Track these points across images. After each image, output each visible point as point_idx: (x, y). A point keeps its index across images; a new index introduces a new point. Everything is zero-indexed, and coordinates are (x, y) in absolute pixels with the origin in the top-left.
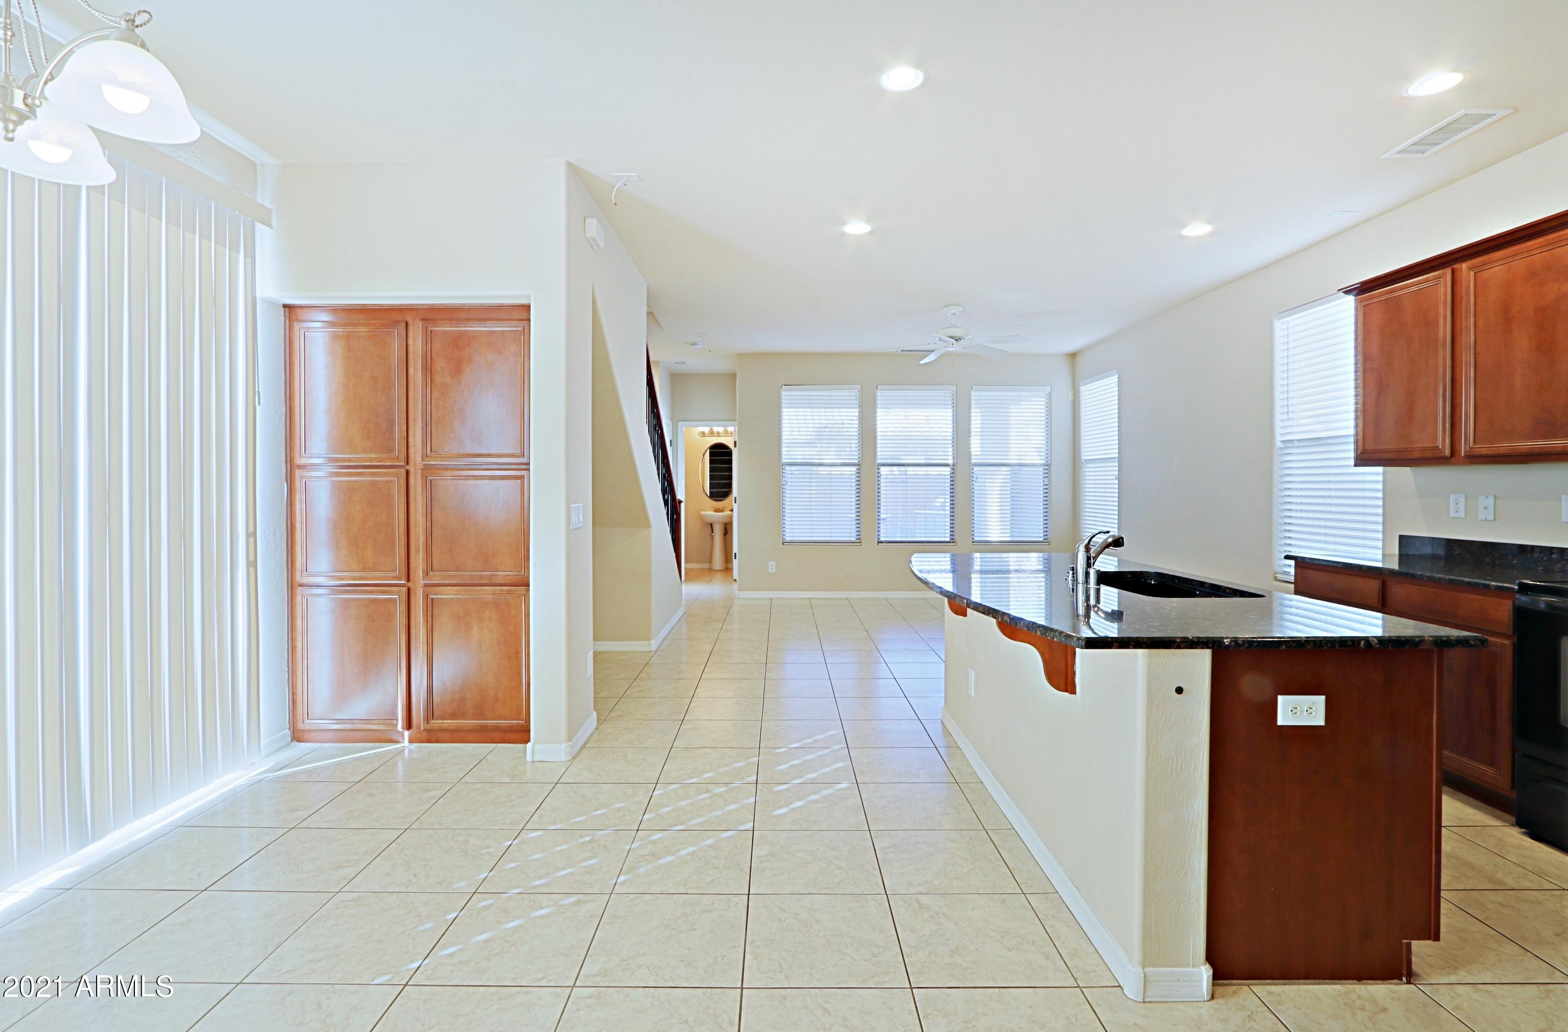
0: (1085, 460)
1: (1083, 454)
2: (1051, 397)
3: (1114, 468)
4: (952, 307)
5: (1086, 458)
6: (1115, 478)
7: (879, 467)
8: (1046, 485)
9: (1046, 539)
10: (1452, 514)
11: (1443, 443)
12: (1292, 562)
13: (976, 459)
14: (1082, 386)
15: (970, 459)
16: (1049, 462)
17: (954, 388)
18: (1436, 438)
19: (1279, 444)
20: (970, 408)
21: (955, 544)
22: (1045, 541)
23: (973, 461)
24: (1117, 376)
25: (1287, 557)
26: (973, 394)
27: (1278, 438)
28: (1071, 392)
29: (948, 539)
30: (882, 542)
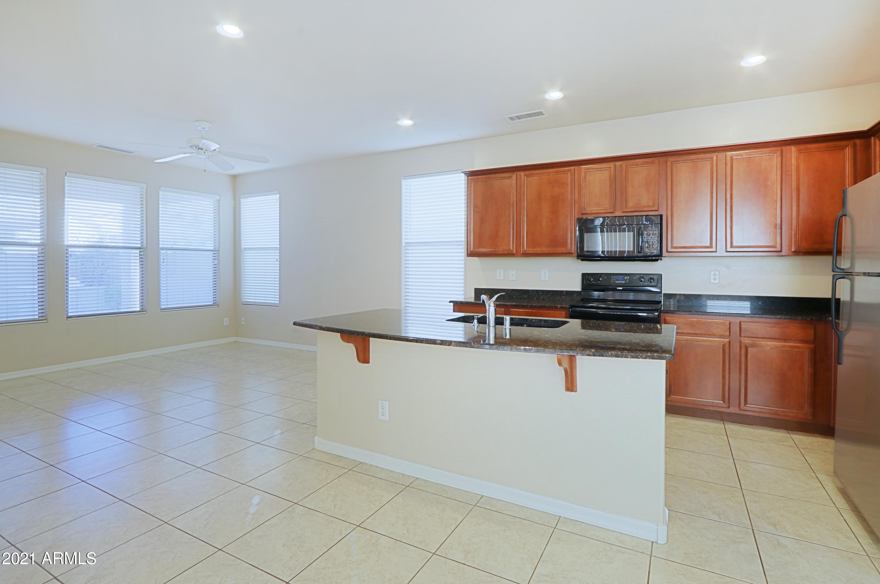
0: (243, 248)
1: (243, 244)
2: (219, 203)
3: (276, 255)
4: (203, 122)
5: (245, 247)
6: (276, 260)
7: (67, 248)
8: (215, 265)
9: (215, 303)
10: (498, 278)
11: (512, 247)
12: (452, 304)
13: (163, 244)
14: (242, 199)
15: (159, 244)
16: (218, 249)
17: (145, 186)
18: (509, 246)
19: (404, 244)
20: (158, 204)
21: (145, 313)
22: (214, 304)
23: (160, 246)
24: (278, 195)
25: (450, 302)
26: (161, 193)
27: (404, 241)
28: (232, 202)
29: (138, 309)
30: (71, 317)
